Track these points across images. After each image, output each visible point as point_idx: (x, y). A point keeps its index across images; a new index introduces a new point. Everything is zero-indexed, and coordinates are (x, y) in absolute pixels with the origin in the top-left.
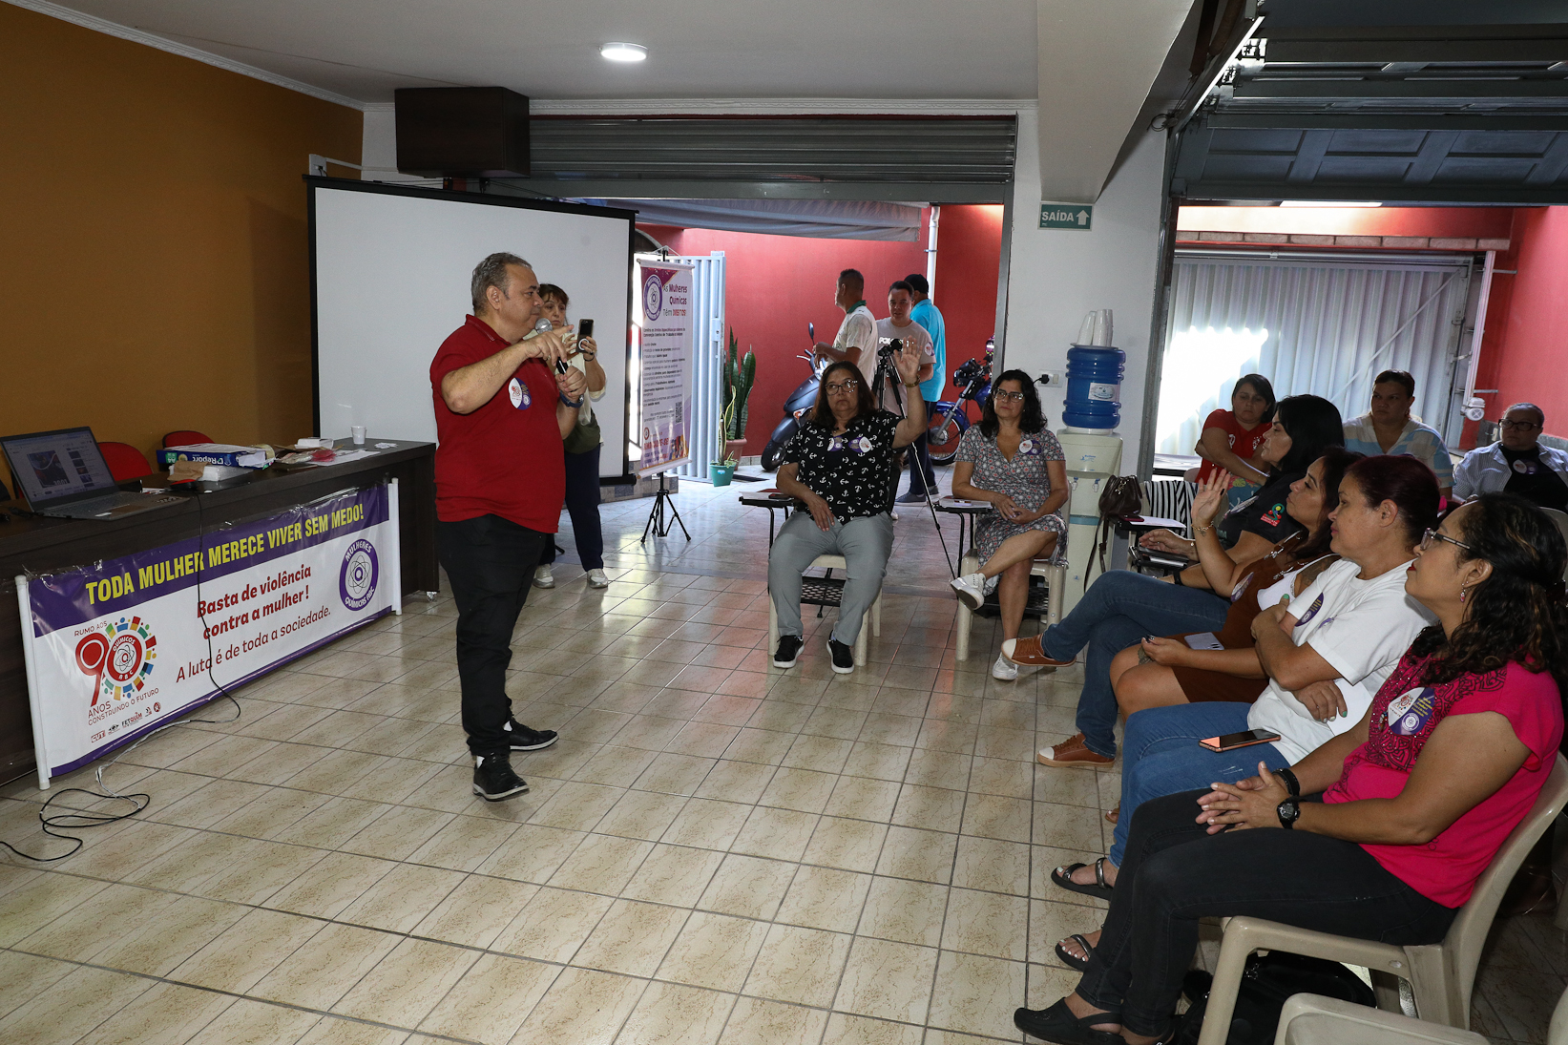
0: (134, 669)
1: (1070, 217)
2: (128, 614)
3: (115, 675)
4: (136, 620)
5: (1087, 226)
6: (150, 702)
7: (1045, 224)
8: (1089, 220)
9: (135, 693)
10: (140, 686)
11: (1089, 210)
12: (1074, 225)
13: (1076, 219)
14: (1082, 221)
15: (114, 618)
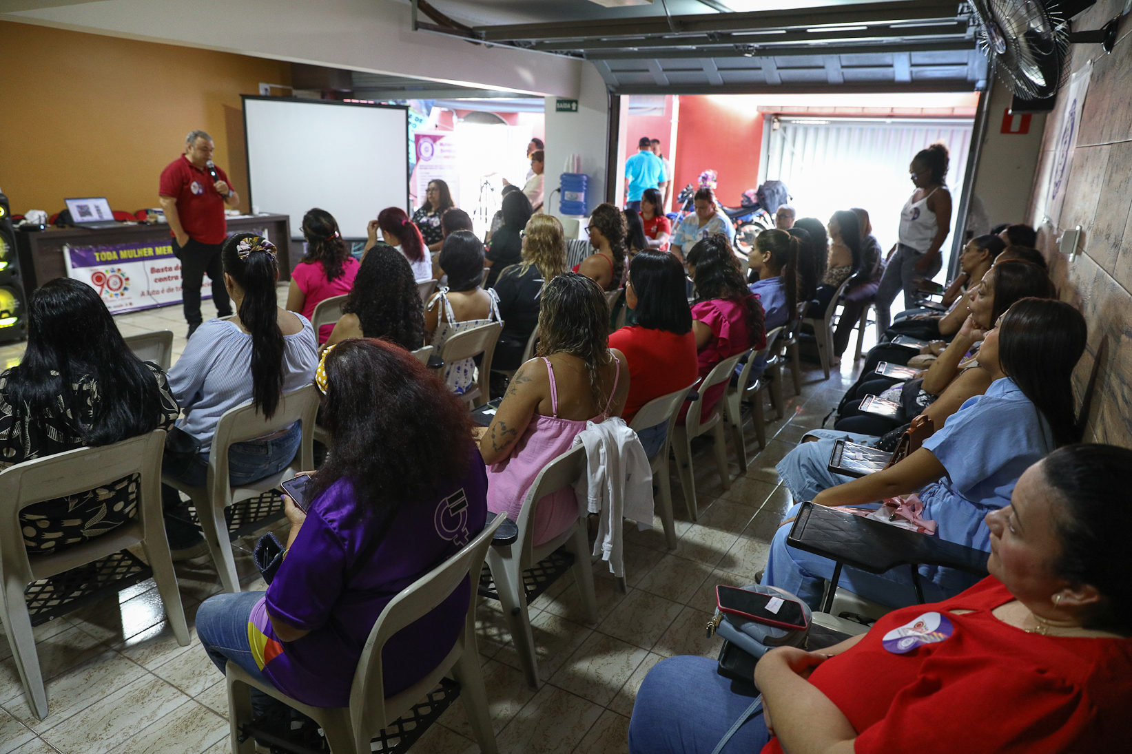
0: (120, 288)
1: (569, 106)
2: (116, 267)
3: (111, 289)
4: (119, 270)
5: (576, 110)
6: (128, 301)
7: (559, 110)
8: (577, 107)
9: (120, 297)
10: (122, 295)
11: (576, 102)
12: (570, 110)
13: (571, 107)
14: (574, 108)
15: (108, 267)
